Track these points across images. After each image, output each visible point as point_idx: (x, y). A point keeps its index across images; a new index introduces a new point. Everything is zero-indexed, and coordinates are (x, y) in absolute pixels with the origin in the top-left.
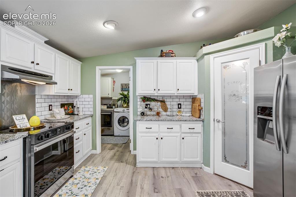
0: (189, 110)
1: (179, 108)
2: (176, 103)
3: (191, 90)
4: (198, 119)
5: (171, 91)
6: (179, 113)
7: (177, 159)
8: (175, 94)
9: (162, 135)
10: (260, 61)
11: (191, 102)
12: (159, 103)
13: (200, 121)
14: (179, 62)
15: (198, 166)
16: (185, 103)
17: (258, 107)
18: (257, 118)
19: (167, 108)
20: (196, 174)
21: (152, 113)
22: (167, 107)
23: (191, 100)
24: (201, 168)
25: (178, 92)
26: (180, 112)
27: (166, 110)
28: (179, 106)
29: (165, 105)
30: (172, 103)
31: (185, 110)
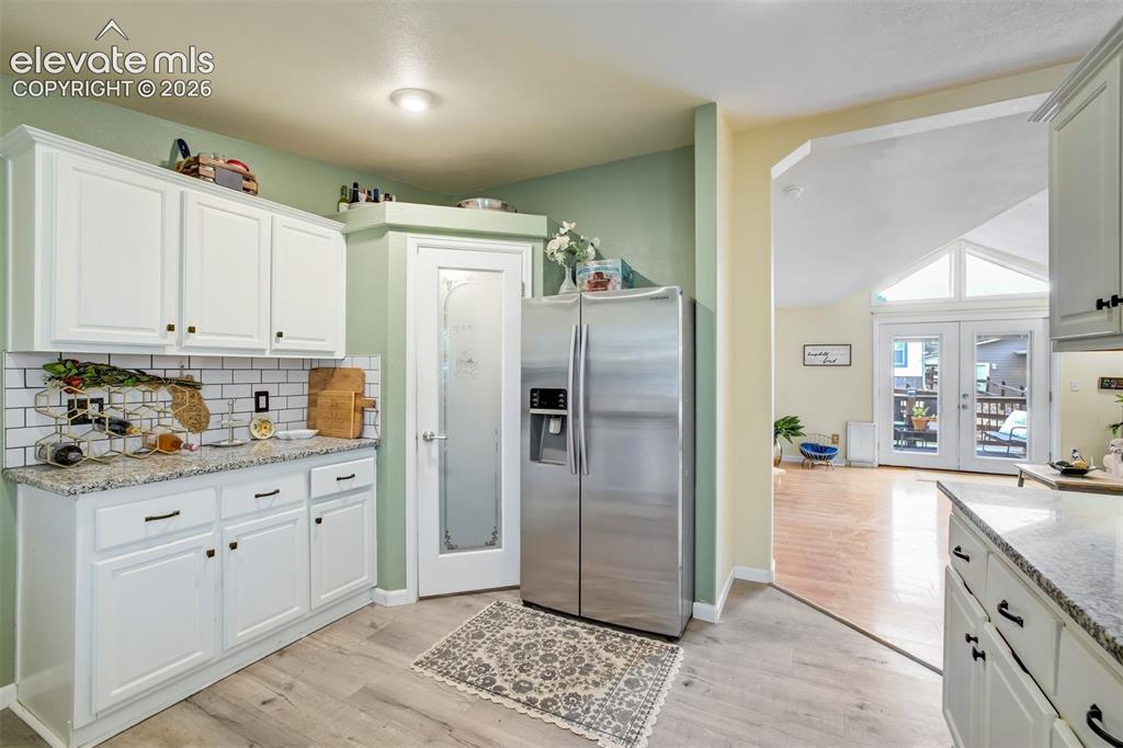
0: (301, 414)
1: (258, 410)
2: (248, 392)
3: (323, 340)
4: (356, 443)
5: (249, 339)
6: (264, 431)
7: (295, 609)
8: (263, 351)
9: (231, 531)
10: (523, 285)
11: (306, 386)
12: (164, 394)
13: (365, 446)
14: (284, 226)
15: (363, 601)
16: (285, 390)
17: (533, 391)
18: (529, 417)
19: (208, 415)
20: (373, 625)
21: (132, 444)
22: (206, 409)
23: (305, 377)
24: (373, 605)
25: (276, 346)
26: (264, 425)
27: (199, 422)
28: (261, 402)
29: (195, 400)
30: (230, 392)
31: (285, 416)
